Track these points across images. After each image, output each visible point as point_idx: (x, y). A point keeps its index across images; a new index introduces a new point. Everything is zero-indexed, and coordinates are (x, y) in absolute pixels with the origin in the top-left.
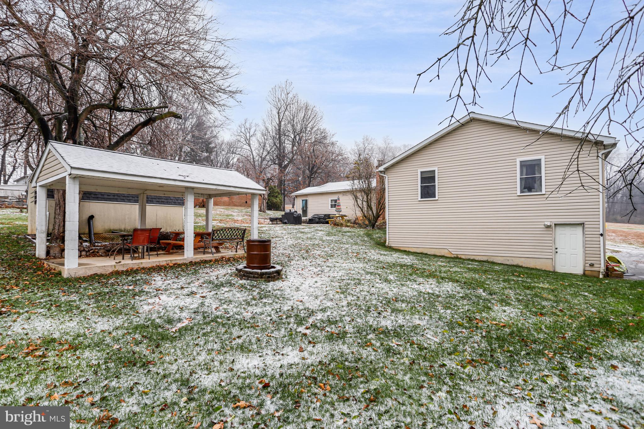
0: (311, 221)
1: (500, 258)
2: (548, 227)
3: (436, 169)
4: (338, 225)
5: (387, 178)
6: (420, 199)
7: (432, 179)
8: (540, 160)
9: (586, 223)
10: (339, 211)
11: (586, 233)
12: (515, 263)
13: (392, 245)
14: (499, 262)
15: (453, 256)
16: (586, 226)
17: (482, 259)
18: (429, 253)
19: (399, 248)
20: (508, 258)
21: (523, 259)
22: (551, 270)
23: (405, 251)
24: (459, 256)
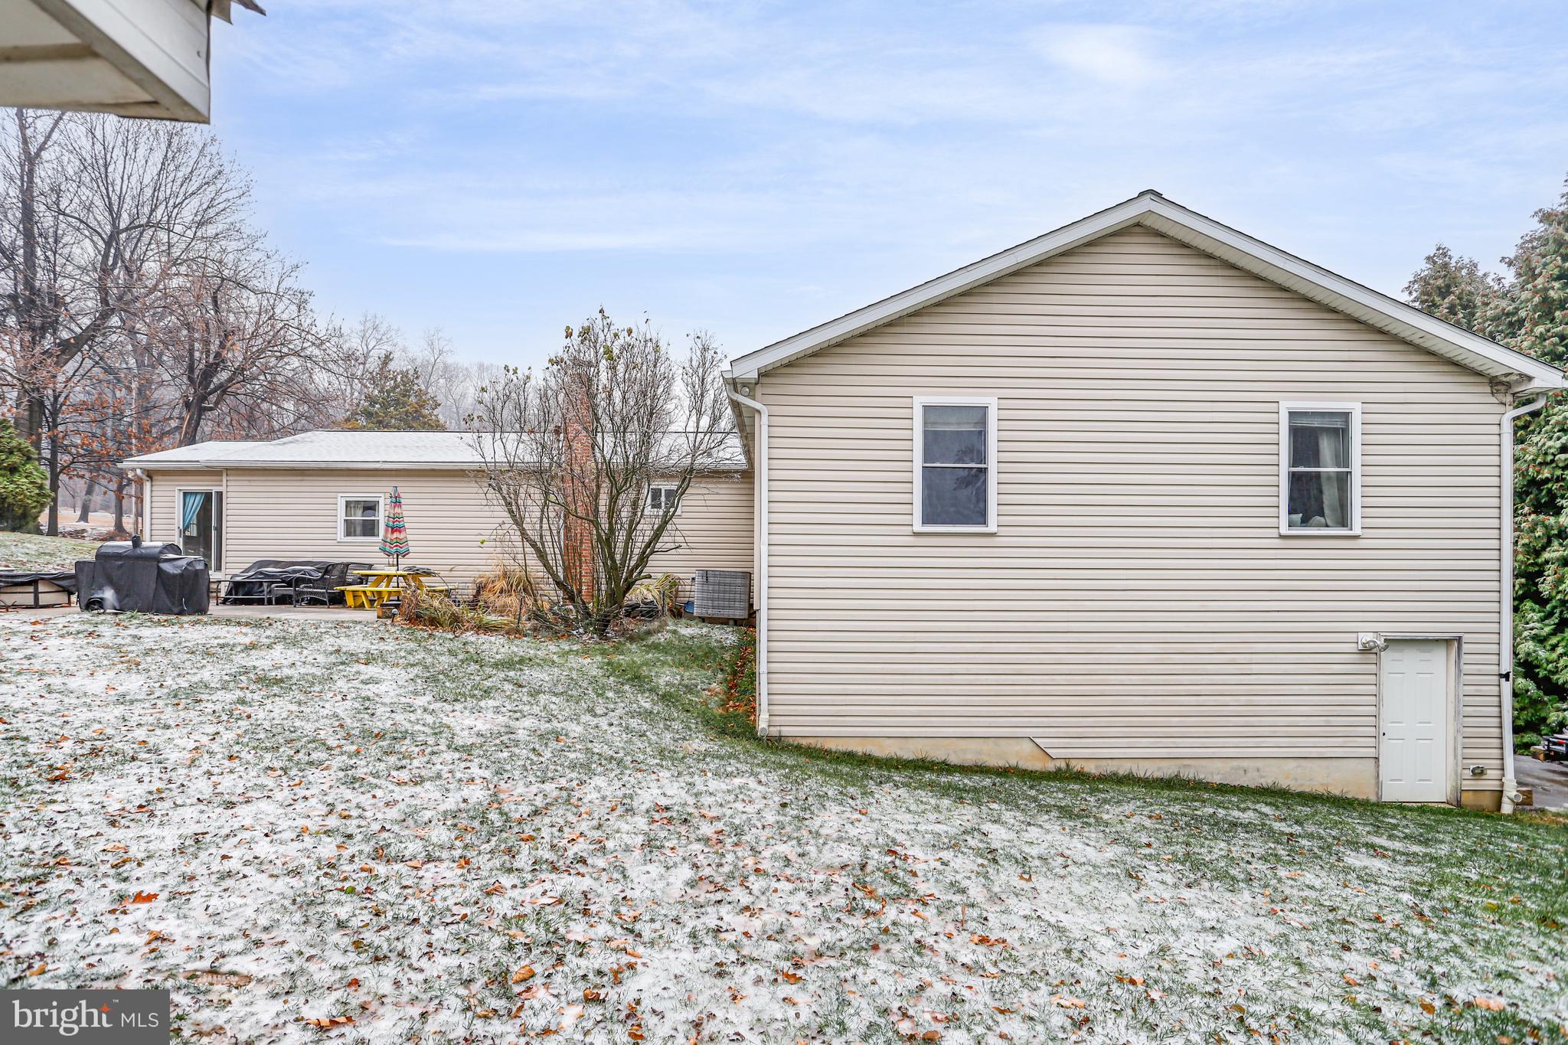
0: (243, 593)
1: (1218, 764)
2: (1367, 650)
3: (990, 401)
4: (434, 622)
5: (765, 419)
6: (918, 527)
7: (973, 445)
8: (1346, 416)
9: (1466, 638)
10: (396, 550)
11: (1466, 668)
12: (1266, 781)
13: (786, 731)
14: (1217, 779)
15: (1051, 766)
16: (1465, 648)
17: (1158, 774)
18: (954, 760)
19: (819, 744)
20: (1245, 764)
21: (1292, 764)
22: (1373, 799)
23: (849, 757)
24: (1077, 766)
